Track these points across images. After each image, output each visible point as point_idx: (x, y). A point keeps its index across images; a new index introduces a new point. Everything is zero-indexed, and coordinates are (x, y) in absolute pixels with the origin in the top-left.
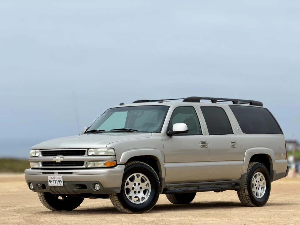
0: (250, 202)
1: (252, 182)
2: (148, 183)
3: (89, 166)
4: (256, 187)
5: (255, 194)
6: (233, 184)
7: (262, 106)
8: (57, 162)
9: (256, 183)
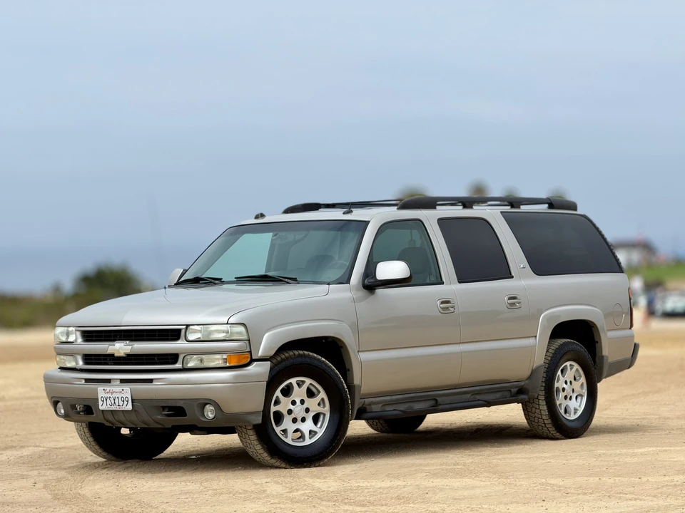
0: (552, 430)
1: (556, 385)
2: (323, 399)
3: (191, 365)
4: (565, 394)
5: (562, 411)
6: (514, 390)
7: (576, 210)
8: (116, 355)
9: (565, 386)
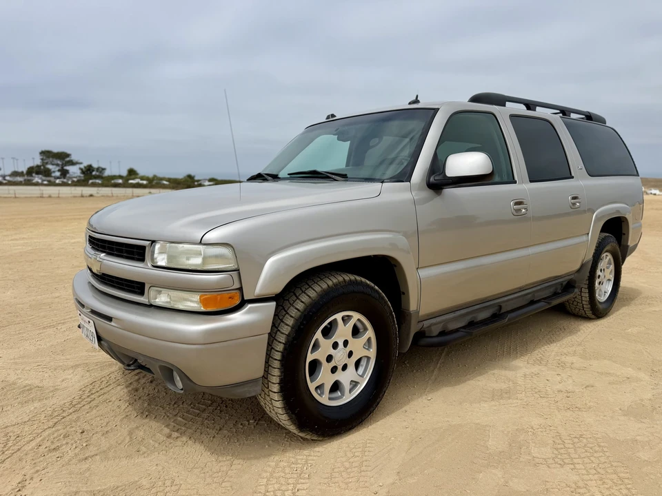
0: (589, 310)
1: (596, 274)
2: (369, 338)
4: (600, 280)
5: (598, 296)
7: (606, 123)
9: (600, 274)
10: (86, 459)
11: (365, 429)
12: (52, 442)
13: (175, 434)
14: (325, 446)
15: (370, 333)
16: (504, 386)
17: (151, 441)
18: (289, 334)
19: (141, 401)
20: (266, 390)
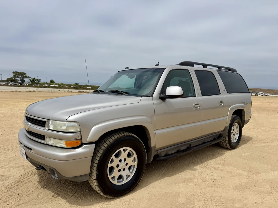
1: (231, 131)
4: (233, 134)
5: (232, 140)
7: (236, 72)
10: (19, 205)
11: (132, 194)
12: (6, 198)
13: (56, 196)
14: (115, 201)
15: (135, 156)
16: (189, 177)
17: (46, 198)
18: (101, 156)
19: (44, 182)
20: (91, 179)
